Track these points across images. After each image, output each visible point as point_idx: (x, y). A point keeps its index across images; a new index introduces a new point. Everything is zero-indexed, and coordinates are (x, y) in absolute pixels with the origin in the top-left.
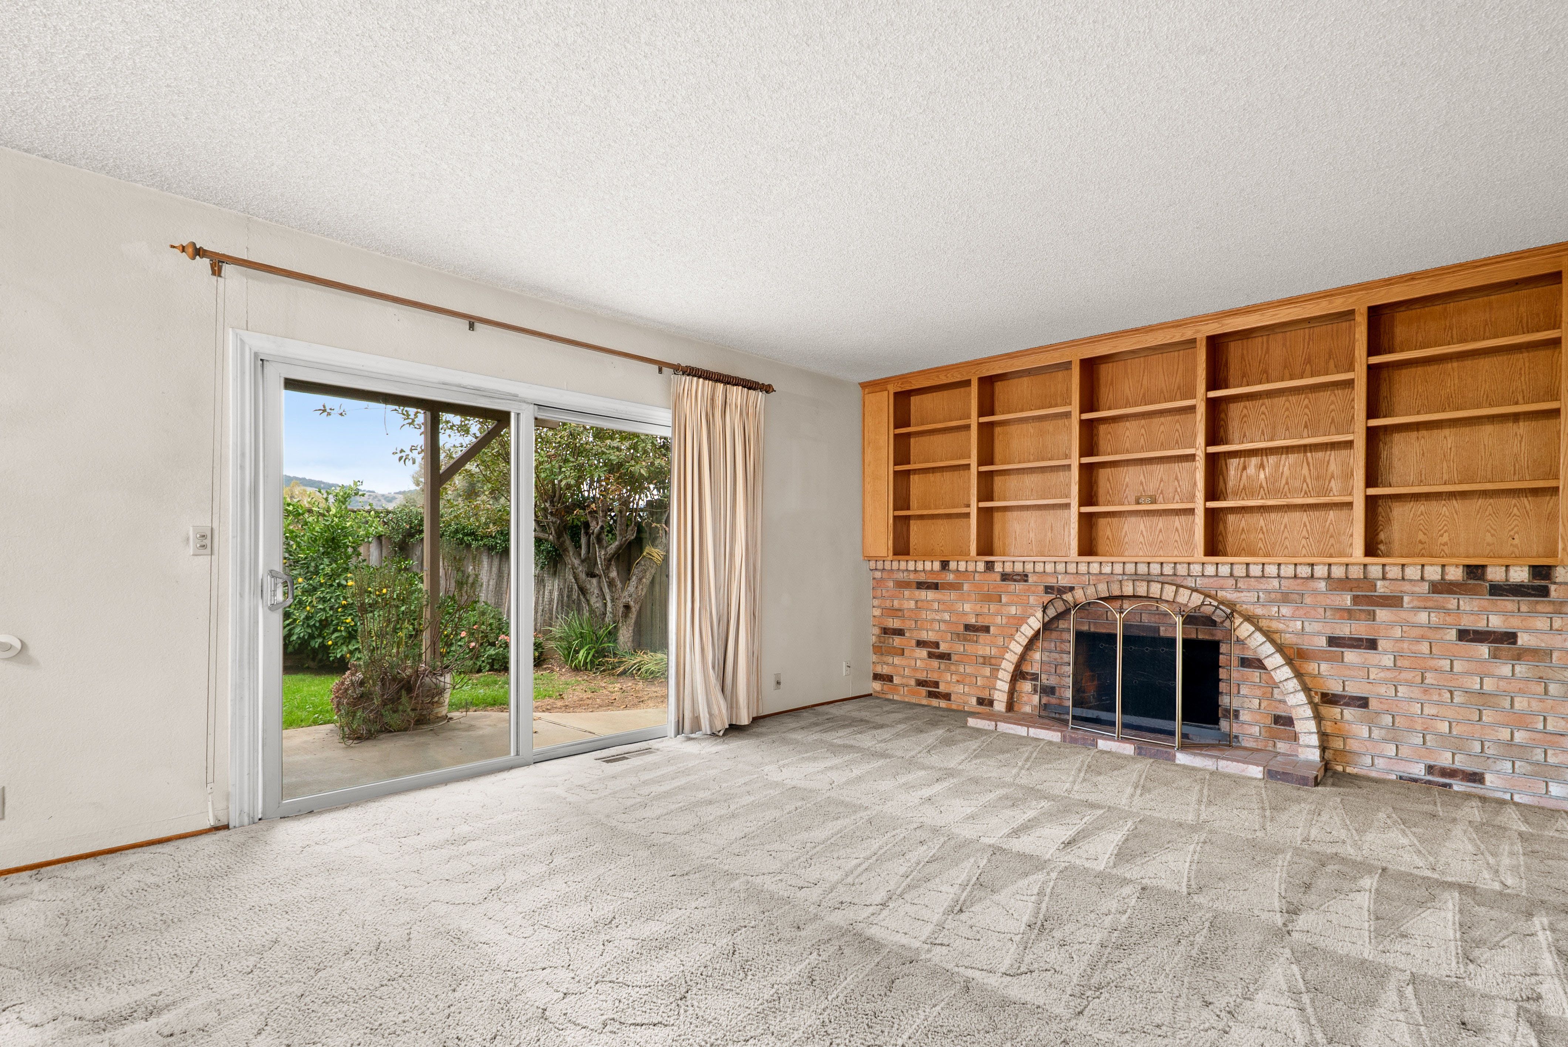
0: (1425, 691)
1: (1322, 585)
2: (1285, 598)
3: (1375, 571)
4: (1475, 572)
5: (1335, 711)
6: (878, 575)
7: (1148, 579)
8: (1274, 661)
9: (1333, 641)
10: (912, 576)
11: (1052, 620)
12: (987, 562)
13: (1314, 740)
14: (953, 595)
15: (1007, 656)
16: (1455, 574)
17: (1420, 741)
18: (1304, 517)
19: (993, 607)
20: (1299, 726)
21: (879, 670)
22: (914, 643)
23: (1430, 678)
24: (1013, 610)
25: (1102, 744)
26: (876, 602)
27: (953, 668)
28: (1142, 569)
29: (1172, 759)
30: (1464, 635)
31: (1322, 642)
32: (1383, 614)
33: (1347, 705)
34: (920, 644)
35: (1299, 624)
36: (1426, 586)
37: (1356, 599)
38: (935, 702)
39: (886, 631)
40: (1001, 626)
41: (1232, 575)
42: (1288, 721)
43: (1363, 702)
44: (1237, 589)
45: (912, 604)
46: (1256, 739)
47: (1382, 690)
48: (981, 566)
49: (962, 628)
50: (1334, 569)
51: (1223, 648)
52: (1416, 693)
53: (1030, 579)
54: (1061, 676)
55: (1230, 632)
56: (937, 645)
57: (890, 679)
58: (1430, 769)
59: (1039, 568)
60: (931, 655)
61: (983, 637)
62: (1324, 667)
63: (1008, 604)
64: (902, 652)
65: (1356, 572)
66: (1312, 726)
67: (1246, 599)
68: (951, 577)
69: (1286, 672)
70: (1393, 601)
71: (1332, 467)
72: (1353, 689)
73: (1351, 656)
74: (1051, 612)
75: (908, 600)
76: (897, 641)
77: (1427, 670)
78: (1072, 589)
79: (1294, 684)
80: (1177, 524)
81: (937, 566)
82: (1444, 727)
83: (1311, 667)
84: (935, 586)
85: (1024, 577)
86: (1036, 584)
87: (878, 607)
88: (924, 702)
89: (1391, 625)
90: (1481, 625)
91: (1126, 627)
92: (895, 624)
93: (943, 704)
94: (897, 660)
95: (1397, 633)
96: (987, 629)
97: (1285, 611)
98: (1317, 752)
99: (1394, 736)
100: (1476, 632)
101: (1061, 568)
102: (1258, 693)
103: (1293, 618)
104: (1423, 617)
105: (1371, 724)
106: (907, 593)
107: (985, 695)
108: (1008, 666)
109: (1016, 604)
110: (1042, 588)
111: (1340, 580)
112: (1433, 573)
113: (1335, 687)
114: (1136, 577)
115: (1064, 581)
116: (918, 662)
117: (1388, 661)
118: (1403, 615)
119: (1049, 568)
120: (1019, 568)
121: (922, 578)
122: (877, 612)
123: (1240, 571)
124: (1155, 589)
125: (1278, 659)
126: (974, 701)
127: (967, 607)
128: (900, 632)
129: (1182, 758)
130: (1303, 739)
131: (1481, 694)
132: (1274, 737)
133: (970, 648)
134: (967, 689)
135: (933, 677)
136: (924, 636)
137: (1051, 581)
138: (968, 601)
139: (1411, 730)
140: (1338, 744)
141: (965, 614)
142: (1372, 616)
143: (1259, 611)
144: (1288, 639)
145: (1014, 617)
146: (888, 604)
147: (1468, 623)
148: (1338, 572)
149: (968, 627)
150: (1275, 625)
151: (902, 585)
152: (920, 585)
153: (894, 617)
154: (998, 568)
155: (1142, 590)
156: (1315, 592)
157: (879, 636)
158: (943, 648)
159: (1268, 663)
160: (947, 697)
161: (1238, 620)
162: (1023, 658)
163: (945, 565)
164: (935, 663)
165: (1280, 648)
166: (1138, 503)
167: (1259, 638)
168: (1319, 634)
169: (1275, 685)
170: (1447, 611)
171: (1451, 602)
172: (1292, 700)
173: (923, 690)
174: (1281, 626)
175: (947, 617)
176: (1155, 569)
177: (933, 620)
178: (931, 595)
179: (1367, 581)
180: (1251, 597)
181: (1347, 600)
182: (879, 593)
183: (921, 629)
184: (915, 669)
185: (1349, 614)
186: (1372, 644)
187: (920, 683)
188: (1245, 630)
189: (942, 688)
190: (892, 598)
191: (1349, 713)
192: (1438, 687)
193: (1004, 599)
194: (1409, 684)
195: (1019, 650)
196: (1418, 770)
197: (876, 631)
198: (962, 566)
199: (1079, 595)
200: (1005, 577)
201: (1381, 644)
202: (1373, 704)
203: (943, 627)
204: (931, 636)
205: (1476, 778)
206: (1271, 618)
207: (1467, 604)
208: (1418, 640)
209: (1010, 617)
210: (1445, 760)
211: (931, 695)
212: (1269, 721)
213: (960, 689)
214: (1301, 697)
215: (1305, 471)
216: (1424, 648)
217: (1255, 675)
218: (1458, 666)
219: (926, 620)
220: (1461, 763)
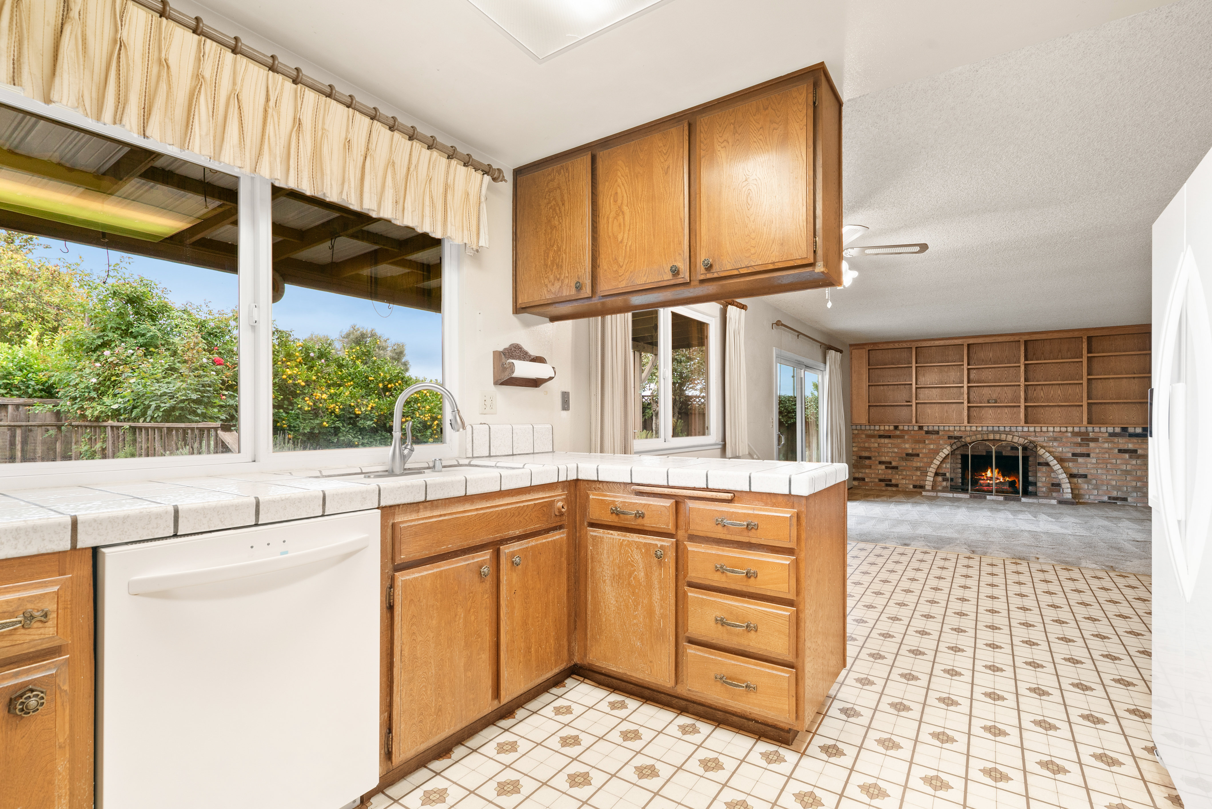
0: (1107, 471)
1: (1069, 434)
2: (1055, 439)
3: (1090, 429)
4: (1124, 429)
5: (1075, 480)
6: (856, 432)
7: (999, 432)
8: (1053, 462)
9: (1074, 455)
10: (876, 432)
11: (955, 450)
12: (919, 426)
13: (1069, 490)
14: (899, 441)
15: (932, 466)
16: (1118, 430)
17: (1106, 488)
18: (1059, 409)
19: (921, 446)
20: (1063, 486)
21: (857, 475)
22: (877, 462)
23: (1109, 466)
24: (932, 446)
25: (988, 497)
26: (854, 445)
27: (900, 473)
28: (996, 429)
29: (1020, 500)
30: (1120, 451)
31: (1070, 455)
32: (1092, 445)
33: (1079, 477)
34: (881, 463)
35: (1061, 449)
36: (1107, 434)
37: (1082, 440)
38: (890, 488)
39: (861, 457)
40: (926, 453)
41: (1035, 431)
42: (1059, 485)
43: (1085, 476)
44: (1036, 436)
45: (876, 445)
46: (1044, 493)
47: (1092, 471)
48: (916, 428)
49: (905, 455)
50: (1075, 428)
51: (1031, 459)
52: (1104, 472)
53: (941, 433)
54: (956, 473)
55: (1036, 452)
56: (890, 463)
57: (863, 479)
58: (1109, 498)
59: (947, 428)
60: (887, 468)
61: (916, 459)
62: (1071, 464)
63: (929, 444)
64: (870, 467)
65: (1083, 430)
66: (1068, 485)
67: (1040, 440)
68: (898, 433)
69: (1058, 466)
70: (1095, 440)
71: (1070, 391)
72: (1081, 472)
73: (1080, 460)
74: (955, 447)
75: (874, 444)
76: (867, 462)
77: (1107, 463)
78: (961, 437)
79: (1061, 471)
80: (1006, 411)
81: (892, 428)
82: (1114, 483)
83: (1066, 464)
84: (889, 437)
85: (937, 432)
86: (943, 435)
87: (856, 447)
88: (884, 489)
89: (1095, 448)
90: (1126, 447)
91: (996, 452)
92: (865, 454)
93: (894, 489)
94: (867, 471)
95: (1097, 451)
96: (918, 455)
97: (1055, 444)
98: (1071, 495)
99: (1097, 487)
100: (1124, 450)
101: (957, 428)
102: (1045, 475)
103: (1059, 447)
104: (1106, 445)
105: (1088, 483)
106: (873, 440)
107: (918, 483)
108: (932, 470)
109: (933, 444)
110: (946, 437)
111: (1077, 433)
112: (1110, 430)
113: (1075, 471)
114: (993, 432)
115: (956, 434)
116: (880, 471)
117: (1094, 461)
118: (1099, 445)
119: (951, 429)
120: (936, 428)
121: (882, 433)
122: (855, 449)
123: (1038, 429)
124: (1003, 437)
125: (1055, 462)
126: (911, 486)
127: (907, 446)
128: (869, 458)
129: (1024, 500)
130: (1065, 491)
131: (1126, 471)
132: (1051, 491)
133: (909, 463)
134: (907, 482)
135: (889, 477)
136: (883, 459)
137: (951, 434)
138: (907, 443)
139: (1103, 484)
140: (1077, 492)
141: (906, 449)
142: (1088, 445)
143: (1045, 444)
144: (1057, 454)
145: (932, 449)
146: (862, 445)
147: (1121, 447)
148: (1076, 429)
149: (907, 455)
150: (1051, 449)
151: (869, 436)
152: (880, 437)
153: (865, 451)
154: (925, 429)
155: (997, 437)
156: (1067, 437)
157: (856, 460)
158: (894, 464)
159: (1051, 464)
160: (896, 486)
161: (1038, 449)
162: (939, 467)
163: (896, 428)
164: (890, 471)
165: (1055, 458)
166: (989, 402)
167: (1048, 454)
168: (1069, 452)
169: (1054, 471)
170: (1115, 443)
171: (1116, 439)
172: (1060, 477)
173: (883, 484)
174: (1054, 450)
175: (896, 450)
176: (1002, 429)
177: (888, 452)
178: (886, 441)
179: (1087, 433)
180: (1042, 439)
181: (1079, 440)
182: (856, 440)
183: (882, 456)
184: (878, 474)
185: (1080, 445)
186: (1088, 455)
187: (881, 480)
188: (1041, 451)
189: (893, 482)
190: (864, 442)
191: (1080, 480)
192: (1112, 469)
193: (927, 442)
194: (1101, 468)
195: (938, 463)
196: (1105, 498)
197: (855, 458)
198: (906, 428)
199: (968, 440)
200: (927, 432)
201: (1092, 455)
202: (1089, 477)
203: (894, 455)
204: (887, 459)
205: (1125, 499)
206: (1050, 447)
207: (1121, 440)
208: (1104, 453)
209: (930, 449)
210: (1114, 494)
211: (887, 485)
212: (1050, 485)
213: (904, 482)
214: (1064, 475)
215: (1059, 392)
216: (1107, 456)
217: (1044, 469)
218: (1118, 462)
219: (885, 452)
220: (1120, 494)
